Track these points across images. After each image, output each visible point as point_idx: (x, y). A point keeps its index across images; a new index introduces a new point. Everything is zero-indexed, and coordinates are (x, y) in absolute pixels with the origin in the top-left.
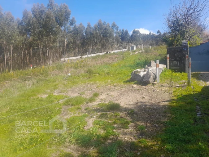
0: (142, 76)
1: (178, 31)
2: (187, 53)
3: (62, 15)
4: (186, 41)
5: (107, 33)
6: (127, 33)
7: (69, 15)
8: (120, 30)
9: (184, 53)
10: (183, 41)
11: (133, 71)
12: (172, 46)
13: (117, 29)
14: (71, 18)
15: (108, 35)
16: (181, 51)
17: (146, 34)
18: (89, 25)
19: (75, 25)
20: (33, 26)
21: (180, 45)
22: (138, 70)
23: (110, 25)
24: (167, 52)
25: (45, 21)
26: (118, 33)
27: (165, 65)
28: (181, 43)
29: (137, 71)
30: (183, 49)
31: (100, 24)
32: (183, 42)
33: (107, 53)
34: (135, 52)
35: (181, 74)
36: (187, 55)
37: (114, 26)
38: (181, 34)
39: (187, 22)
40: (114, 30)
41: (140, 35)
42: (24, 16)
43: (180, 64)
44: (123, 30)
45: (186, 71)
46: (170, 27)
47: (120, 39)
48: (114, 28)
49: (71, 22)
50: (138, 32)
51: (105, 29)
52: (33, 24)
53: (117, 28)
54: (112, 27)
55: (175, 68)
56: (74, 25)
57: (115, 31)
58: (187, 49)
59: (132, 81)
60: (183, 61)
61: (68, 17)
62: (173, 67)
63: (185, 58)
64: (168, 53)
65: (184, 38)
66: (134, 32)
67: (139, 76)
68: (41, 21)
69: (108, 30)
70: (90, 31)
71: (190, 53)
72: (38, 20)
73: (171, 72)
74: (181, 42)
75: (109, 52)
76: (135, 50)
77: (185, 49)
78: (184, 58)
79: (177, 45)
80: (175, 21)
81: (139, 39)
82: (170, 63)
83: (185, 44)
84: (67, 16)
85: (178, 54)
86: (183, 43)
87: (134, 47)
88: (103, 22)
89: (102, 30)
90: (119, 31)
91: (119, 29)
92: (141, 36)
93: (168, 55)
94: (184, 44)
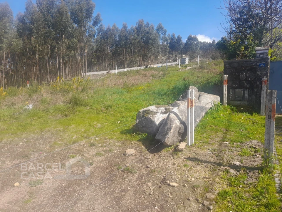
0: (157, 124)
1: (250, 27)
2: (266, 74)
3: (82, 9)
4: (264, 48)
5: (150, 39)
6: (179, 39)
7: (92, 9)
8: (169, 35)
9: (259, 73)
10: (259, 48)
11: (141, 110)
12: (235, 57)
13: (165, 34)
14: (94, 15)
15: (151, 41)
16: (253, 69)
17: (207, 43)
18: (125, 27)
19: (101, 25)
20: (37, 24)
21: (253, 57)
22: (153, 108)
23: (155, 28)
24: (224, 70)
25: (55, 18)
26: (165, 39)
27: (218, 97)
28: (254, 52)
29: (149, 110)
30: (258, 64)
31: (140, 25)
32: (259, 50)
33: (147, 67)
34: (186, 66)
35: (249, 116)
36: (265, 79)
37: (160, 28)
38: (255, 35)
39: (268, 10)
40: (159, 35)
41: (198, 43)
42: (27, 10)
43: (249, 95)
44: (173, 36)
45: (261, 111)
46: (234, 21)
47: (169, 49)
48: (161, 32)
49: (94, 21)
50: (195, 39)
51: (148, 33)
52: (37, 22)
53: (165, 32)
54: (157, 30)
55: (239, 102)
56: (99, 25)
57: (162, 36)
58: (266, 65)
59: (136, 133)
60: (255, 90)
61: (91, 13)
62: (235, 100)
63: (261, 83)
64: (225, 72)
65: (260, 42)
66: (190, 39)
67: (152, 122)
68: (49, 17)
69: (151, 34)
70: (126, 35)
71: (271, 73)
72: (44, 16)
73: (229, 111)
74: (255, 49)
75: (149, 66)
76: (187, 64)
77: (262, 66)
78: (258, 83)
79: (246, 56)
80: (244, 7)
81: (196, 49)
82: (228, 92)
83: (263, 54)
84: (89, 11)
85: (246, 75)
86: (257, 52)
87: (186, 60)
88: (145, 23)
89: (143, 34)
90: (167, 36)
91: (167, 34)
92: (199, 45)
93: (226, 77)
94: (261, 54)
